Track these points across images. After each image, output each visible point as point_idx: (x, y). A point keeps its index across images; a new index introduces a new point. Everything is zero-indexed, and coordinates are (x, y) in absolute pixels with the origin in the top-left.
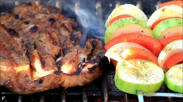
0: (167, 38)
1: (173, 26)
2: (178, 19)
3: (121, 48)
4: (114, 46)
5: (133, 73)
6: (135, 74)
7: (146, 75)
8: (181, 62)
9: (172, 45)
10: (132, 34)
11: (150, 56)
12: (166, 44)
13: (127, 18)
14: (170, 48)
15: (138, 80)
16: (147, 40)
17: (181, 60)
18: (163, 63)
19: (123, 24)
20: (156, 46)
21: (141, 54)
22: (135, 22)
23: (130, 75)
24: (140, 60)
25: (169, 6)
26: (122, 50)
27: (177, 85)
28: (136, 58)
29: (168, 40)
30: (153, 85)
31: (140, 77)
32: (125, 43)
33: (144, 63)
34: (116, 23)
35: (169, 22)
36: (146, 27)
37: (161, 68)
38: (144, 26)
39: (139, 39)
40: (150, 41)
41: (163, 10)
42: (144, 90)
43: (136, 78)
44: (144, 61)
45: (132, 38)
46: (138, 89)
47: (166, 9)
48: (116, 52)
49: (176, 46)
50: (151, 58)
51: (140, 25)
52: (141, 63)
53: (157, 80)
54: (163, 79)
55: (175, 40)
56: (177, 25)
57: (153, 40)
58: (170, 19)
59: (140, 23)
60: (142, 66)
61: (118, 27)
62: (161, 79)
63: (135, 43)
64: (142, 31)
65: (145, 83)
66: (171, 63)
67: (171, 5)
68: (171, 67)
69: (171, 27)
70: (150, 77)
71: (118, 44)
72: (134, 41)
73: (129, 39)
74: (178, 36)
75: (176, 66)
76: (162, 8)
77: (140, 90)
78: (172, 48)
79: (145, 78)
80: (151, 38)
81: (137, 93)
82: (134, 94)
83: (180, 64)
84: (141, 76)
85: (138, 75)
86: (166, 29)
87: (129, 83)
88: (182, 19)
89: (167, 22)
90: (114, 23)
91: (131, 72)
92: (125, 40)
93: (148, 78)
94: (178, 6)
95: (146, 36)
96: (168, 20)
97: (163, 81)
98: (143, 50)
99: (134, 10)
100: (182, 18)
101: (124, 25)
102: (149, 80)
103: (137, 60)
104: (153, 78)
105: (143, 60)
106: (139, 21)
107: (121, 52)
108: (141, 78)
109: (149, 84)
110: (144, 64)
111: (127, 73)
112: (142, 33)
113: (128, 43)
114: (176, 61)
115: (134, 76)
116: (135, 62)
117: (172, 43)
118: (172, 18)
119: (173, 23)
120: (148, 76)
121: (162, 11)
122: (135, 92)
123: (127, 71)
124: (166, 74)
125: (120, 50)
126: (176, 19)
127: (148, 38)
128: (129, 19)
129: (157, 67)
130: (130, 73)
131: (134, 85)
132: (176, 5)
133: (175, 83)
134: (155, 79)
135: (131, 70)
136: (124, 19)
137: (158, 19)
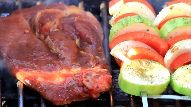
0: (174, 38)
1: (180, 27)
2: (185, 18)
3: (127, 46)
4: (120, 44)
5: (137, 74)
6: (139, 75)
7: (151, 76)
8: (188, 62)
9: (180, 45)
10: (138, 32)
11: (156, 56)
12: (172, 44)
13: (132, 16)
14: (177, 47)
15: (143, 81)
16: (154, 40)
17: (189, 60)
18: (170, 63)
19: (127, 22)
20: (163, 46)
21: (146, 54)
22: (140, 20)
23: (134, 76)
24: (146, 60)
25: (177, 4)
26: (128, 48)
27: (183, 87)
28: (141, 58)
29: (175, 40)
30: (158, 86)
31: (144, 78)
32: (131, 41)
33: (149, 63)
34: (120, 22)
35: (176, 22)
36: (152, 26)
37: (167, 69)
38: (150, 24)
39: (146, 38)
40: (157, 40)
41: (171, 8)
42: (149, 92)
43: (140, 79)
44: (150, 62)
45: (139, 36)
46: (142, 91)
47: (174, 7)
48: (122, 50)
49: (184, 45)
50: (157, 58)
51: (145, 24)
52: (146, 63)
53: (162, 81)
54: (169, 81)
55: (182, 39)
56: (184, 24)
57: (160, 40)
58: (177, 18)
59: (145, 21)
60: (147, 67)
61: (123, 26)
62: (166, 80)
63: (141, 42)
64: (148, 30)
65: (150, 84)
66: (178, 63)
67: (179, 3)
68: (178, 68)
69: (177, 28)
70: (155, 78)
71: (124, 42)
72: (141, 40)
73: (135, 38)
74: (185, 35)
75: (182, 67)
76: (170, 6)
77: (145, 92)
78: (179, 48)
79: (150, 79)
80: (158, 38)
81: (141, 95)
82: (138, 96)
83: (187, 65)
84: (146, 77)
85: (143, 76)
86: (173, 29)
87: (133, 84)
88: (190, 18)
89: (174, 21)
90: (118, 22)
91: (135, 72)
92: (131, 38)
93: (153, 79)
94: (187, 4)
95: (153, 36)
96: (175, 19)
97: (169, 82)
98: (148, 49)
99: (141, 8)
100: (190, 16)
101: (129, 24)
102: (154, 81)
103: (142, 60)
104: (158, 79)
105: (148, 60)
106: (144, 20)
107: (126, 50)
108: (146, 79)
109: (154, 85)
110: (149, 65)
111: (131, 73)
112: (148, 32)
113: (135, 41)
114: (183, 61)
115: (139, 77)
116: (140, 63)
117: (179, 42)
118: (179, 18)
119: (180, 22)
120: (153, 77)
121: (169, 9)
122: (140, 94)
123: (131, 71)
124: (172, 75)
125: (126, 48)
126: (183, 18)
127: (155, 38)
128: (134, 17)
129: (163, 68)
130: (134, 74)
131: (138, 86)
132: (185, 3)
133: (181, 85)
134: (161, 80)
135: (136, 71)
136: (128, 17)
137: (166, 18)
